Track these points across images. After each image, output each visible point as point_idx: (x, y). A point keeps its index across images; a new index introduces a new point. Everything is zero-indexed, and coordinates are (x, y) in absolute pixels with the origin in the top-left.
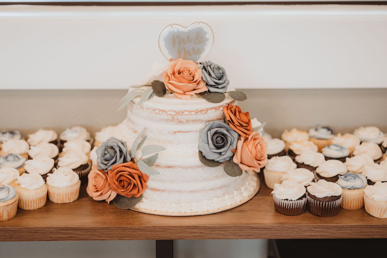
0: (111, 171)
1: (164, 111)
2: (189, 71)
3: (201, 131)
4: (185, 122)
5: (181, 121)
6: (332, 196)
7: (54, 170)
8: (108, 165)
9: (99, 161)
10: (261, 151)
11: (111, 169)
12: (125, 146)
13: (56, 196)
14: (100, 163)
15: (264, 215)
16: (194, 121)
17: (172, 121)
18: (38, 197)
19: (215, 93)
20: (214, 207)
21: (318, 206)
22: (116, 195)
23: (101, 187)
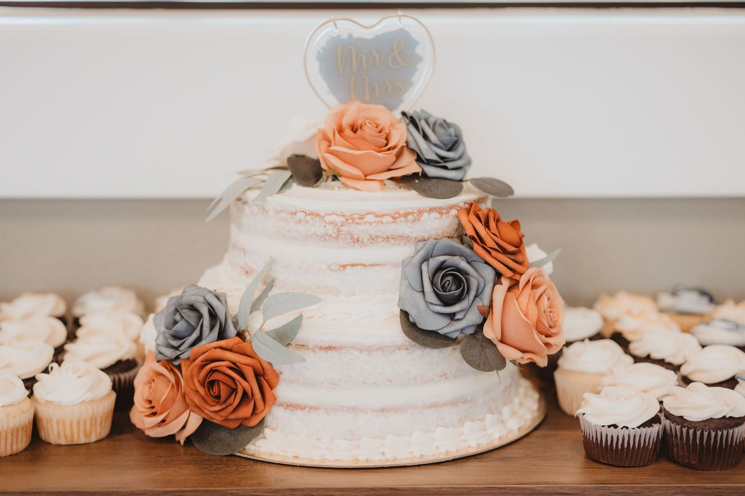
0: (189, 363)
1: (318, 215)
2: (375, 125)
3: (405, 264)
4: (368, 240)
5: (359, 238)
6: (724, 417)
7: (52, 368)
8: (182, 348)
9: (161, 340)
10: (550, 312)
11: (188, 356)
12: (224, 303)
13: (55, 425)
14: (163, 346)
15: (560, 467)
16: (388, 238)
17: (337, 237)
18: (11, 425)
19: (439, 180)
20: (437, 447)
21: (691, 442)
22: (200, 421)
23: (163, 401)
